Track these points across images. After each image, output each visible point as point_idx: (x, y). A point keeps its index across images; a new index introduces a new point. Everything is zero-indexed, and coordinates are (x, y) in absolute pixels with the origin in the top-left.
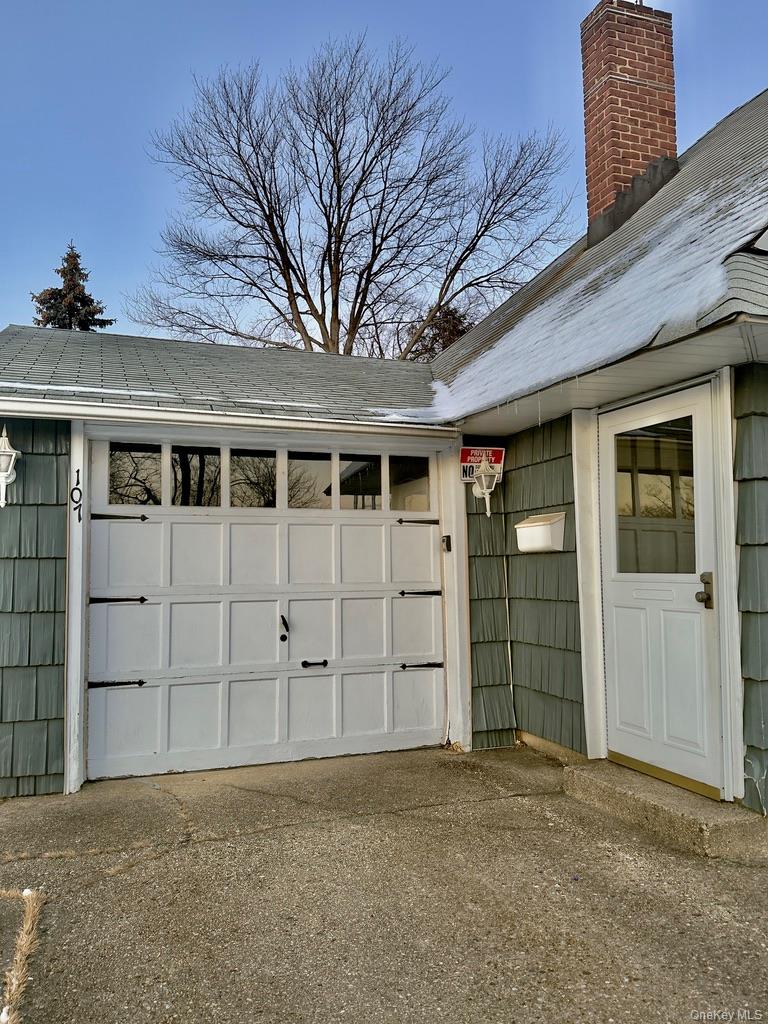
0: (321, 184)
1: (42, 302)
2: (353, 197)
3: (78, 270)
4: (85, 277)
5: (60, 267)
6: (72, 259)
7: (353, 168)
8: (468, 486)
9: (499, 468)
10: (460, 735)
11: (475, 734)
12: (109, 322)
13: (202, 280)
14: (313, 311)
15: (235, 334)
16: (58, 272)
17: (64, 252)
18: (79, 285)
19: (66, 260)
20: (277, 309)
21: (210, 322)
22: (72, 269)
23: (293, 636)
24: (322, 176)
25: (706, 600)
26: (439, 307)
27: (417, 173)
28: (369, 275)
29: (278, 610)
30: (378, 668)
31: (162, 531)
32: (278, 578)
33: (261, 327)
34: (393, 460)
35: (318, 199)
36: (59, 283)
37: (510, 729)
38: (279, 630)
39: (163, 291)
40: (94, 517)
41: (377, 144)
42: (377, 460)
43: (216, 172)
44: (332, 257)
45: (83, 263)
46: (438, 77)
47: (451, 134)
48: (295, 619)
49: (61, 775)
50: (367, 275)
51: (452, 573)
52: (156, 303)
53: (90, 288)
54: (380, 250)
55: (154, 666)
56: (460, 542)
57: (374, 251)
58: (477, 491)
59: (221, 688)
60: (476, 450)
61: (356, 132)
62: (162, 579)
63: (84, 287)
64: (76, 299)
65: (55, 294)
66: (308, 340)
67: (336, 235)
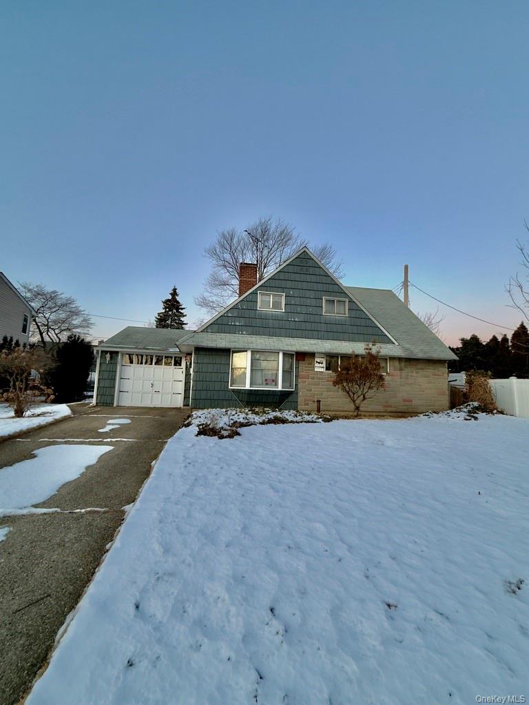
1: (164, 303)
5: (172, 293)
6: (175, 290)
10: (182, 406)
13: (220, 291)
16: (170, 293)
17: (173, 288)
18: (176, 298)
22: (174, 293)
23: (153, 387)
29: (151, 382)
30: (168, 393)
31: (133, 368)
32: (152, 377)
34: (175, 357)
36: (170, 297)
38: (151, 386)
39: (206, 295)
40: (122, 365)
42: (172, 357)
45: (177, 291)
48: (154, 384)
49: (113, 404)
51: (182, 377)
53: (179, 299)
55: (130, 390)
56: (184, 372)
59: (140, 395)
62: (132, 376)
64: (175, 302)
65: (169, 300)
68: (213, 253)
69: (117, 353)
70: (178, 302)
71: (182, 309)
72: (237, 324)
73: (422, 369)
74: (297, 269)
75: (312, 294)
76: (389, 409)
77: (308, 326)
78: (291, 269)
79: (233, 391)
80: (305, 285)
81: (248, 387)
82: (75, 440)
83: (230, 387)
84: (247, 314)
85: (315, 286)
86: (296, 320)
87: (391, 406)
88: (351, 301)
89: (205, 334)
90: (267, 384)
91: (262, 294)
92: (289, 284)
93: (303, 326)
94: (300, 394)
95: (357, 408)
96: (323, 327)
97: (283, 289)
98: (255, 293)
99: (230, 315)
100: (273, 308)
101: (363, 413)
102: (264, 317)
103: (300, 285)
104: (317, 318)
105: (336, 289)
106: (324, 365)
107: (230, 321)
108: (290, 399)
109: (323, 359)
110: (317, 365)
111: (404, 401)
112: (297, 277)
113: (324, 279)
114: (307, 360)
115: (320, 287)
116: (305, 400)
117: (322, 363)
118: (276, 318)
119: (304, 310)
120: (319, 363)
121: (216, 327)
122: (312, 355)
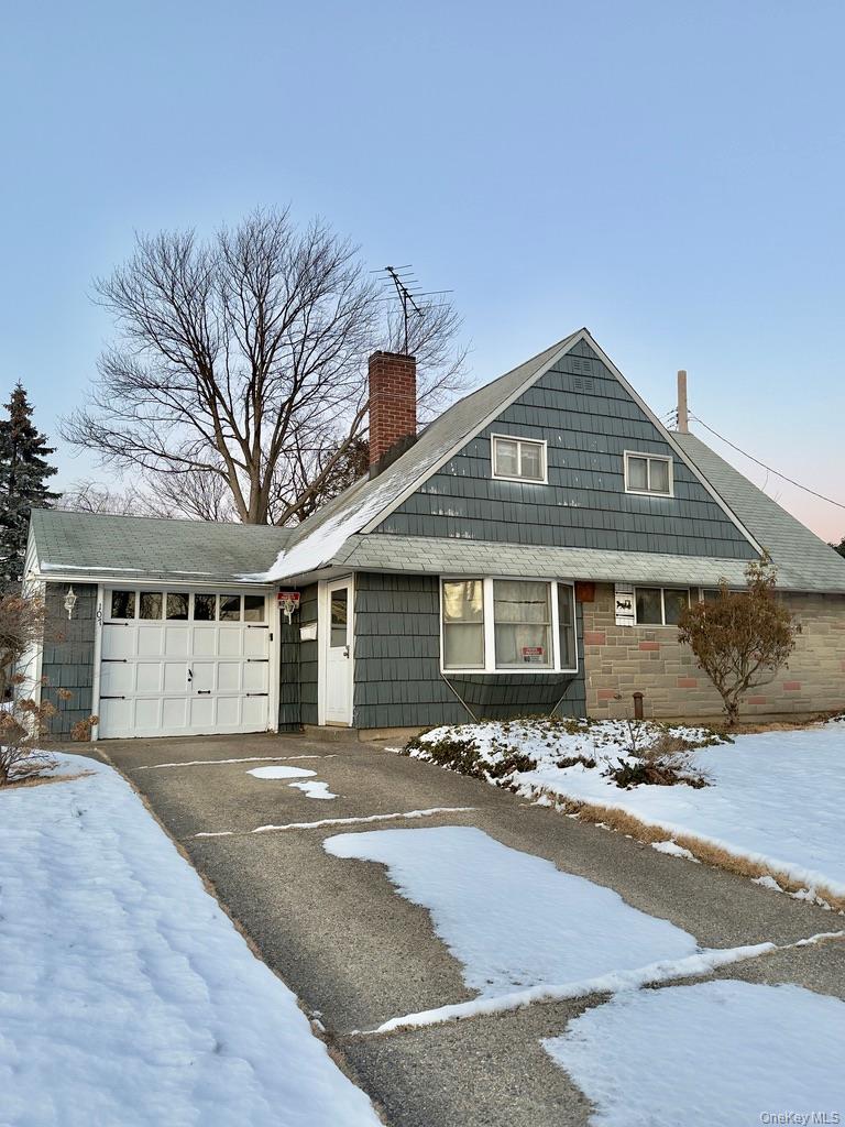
0: (247, 327)
2: (274, 345)
3: (24, 405)
4: (30, 411)
5: (9, 403)
6: (19, 395)
7: (276, 316)
8: (282, 611)
9: (297, 602)
10: (274, 726)
11: (280, 725)
12: (51, 451)
13: (133, 402)
14: (238, 437)
15: (163, 455)
16: (6, 406)
17: (13, 389)
18: (25, 419)
19: (13, 396)
20: (204, 433)
21: (140, 443)
22: (20, 405)
23: (194, 679)
24: (248, 319)
25: (347, 655)
26: (351, 439)
27: (334, 322)
28: (291, 407)
29: (188, 667)
30: (235, 695)
31: (135, 630)
32: (188, 652)
33: (189, 447)
34: (246, 597)
35: (243, 340)
36: (7, 417)
37: (297, 723)
38: (188, 677)
39: (95, 413)
40: (105, 624)
41: (297, 301)
42: (239, 597)
43: (151, 316)
44: (255, 395)
45: (28, 399)
46: (350, 250)
47: (365, 291)
48: (195, 671)
49: (90, 735)
50: (289, 408)
51: (273, 651)
52: (90, 425)
53: (34, 421)
54: (300, 386)
55: (129, 691)
56: (277, 637)
57: (295, 386)
58: (286, 613)
59: (159, 702)
60: (285, 594)
61: (279, 287)
62: (134, 652)
63: (30, 422)
64: (23, 431)
66: (230, 461)
67: (259, 372)
68: (125, 297)
69: (94, 587)
70: (31, 432)
71: (45, 452)
72: (451, 513)
73: (814, 616)
74: (569, 382)
75: (601, 444)
76: (762, 708)
77: (597, 519)
78: (556, 381)
79: (452, 679)
80: (585, 423)
81: (490, 668)
82: (342, 821)
83: (443, 672)
84: (470, 488)
85: (609, 426)
86: (573, 504)
87: (762, 701)
88: (678, 462)
89: (381, 541)
90: (527, 660)
91: (500, 441)
92: (553, 418)
93: (589, 519)
94: (589, 680)
95: (732, 708)
96: (626, 522)
97: (542, 429)
98: (483, 438)
99: (433, 490)
100: (525, 474)
101: (742, 719)
102: (506, 498)
103: (576, 421)
104: (613, 502)
105: (648, 432)
106: (633, 611)
107: (434, 506)
108: (570, 692)
109: (630, 599)
110: (619, 610)
111: (787, 687)
112: (570, 401)
113: (624, 410)
114: (600, 600)
115: (616, 427)
116: (601, 695)
117: (629, 607)
118: (529, 500)
119: (585, 480)
120: (624, 606)
121: (402, 520)
122: (609, 587)
